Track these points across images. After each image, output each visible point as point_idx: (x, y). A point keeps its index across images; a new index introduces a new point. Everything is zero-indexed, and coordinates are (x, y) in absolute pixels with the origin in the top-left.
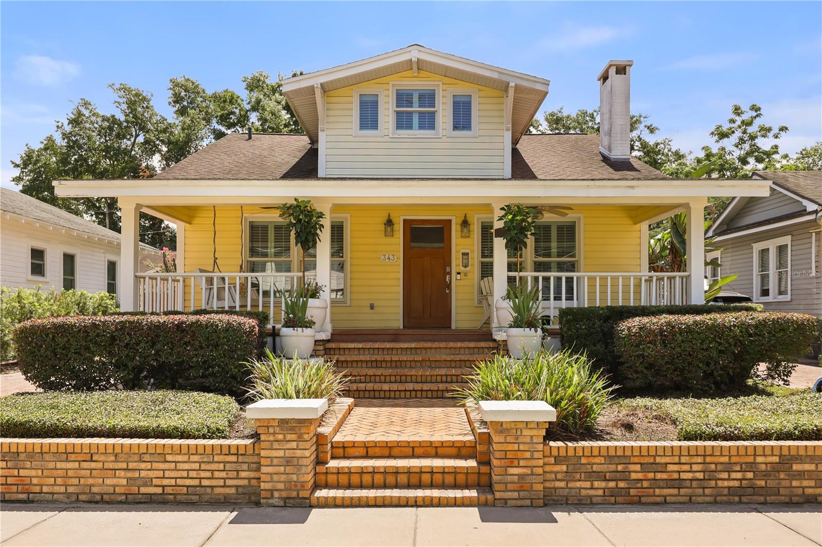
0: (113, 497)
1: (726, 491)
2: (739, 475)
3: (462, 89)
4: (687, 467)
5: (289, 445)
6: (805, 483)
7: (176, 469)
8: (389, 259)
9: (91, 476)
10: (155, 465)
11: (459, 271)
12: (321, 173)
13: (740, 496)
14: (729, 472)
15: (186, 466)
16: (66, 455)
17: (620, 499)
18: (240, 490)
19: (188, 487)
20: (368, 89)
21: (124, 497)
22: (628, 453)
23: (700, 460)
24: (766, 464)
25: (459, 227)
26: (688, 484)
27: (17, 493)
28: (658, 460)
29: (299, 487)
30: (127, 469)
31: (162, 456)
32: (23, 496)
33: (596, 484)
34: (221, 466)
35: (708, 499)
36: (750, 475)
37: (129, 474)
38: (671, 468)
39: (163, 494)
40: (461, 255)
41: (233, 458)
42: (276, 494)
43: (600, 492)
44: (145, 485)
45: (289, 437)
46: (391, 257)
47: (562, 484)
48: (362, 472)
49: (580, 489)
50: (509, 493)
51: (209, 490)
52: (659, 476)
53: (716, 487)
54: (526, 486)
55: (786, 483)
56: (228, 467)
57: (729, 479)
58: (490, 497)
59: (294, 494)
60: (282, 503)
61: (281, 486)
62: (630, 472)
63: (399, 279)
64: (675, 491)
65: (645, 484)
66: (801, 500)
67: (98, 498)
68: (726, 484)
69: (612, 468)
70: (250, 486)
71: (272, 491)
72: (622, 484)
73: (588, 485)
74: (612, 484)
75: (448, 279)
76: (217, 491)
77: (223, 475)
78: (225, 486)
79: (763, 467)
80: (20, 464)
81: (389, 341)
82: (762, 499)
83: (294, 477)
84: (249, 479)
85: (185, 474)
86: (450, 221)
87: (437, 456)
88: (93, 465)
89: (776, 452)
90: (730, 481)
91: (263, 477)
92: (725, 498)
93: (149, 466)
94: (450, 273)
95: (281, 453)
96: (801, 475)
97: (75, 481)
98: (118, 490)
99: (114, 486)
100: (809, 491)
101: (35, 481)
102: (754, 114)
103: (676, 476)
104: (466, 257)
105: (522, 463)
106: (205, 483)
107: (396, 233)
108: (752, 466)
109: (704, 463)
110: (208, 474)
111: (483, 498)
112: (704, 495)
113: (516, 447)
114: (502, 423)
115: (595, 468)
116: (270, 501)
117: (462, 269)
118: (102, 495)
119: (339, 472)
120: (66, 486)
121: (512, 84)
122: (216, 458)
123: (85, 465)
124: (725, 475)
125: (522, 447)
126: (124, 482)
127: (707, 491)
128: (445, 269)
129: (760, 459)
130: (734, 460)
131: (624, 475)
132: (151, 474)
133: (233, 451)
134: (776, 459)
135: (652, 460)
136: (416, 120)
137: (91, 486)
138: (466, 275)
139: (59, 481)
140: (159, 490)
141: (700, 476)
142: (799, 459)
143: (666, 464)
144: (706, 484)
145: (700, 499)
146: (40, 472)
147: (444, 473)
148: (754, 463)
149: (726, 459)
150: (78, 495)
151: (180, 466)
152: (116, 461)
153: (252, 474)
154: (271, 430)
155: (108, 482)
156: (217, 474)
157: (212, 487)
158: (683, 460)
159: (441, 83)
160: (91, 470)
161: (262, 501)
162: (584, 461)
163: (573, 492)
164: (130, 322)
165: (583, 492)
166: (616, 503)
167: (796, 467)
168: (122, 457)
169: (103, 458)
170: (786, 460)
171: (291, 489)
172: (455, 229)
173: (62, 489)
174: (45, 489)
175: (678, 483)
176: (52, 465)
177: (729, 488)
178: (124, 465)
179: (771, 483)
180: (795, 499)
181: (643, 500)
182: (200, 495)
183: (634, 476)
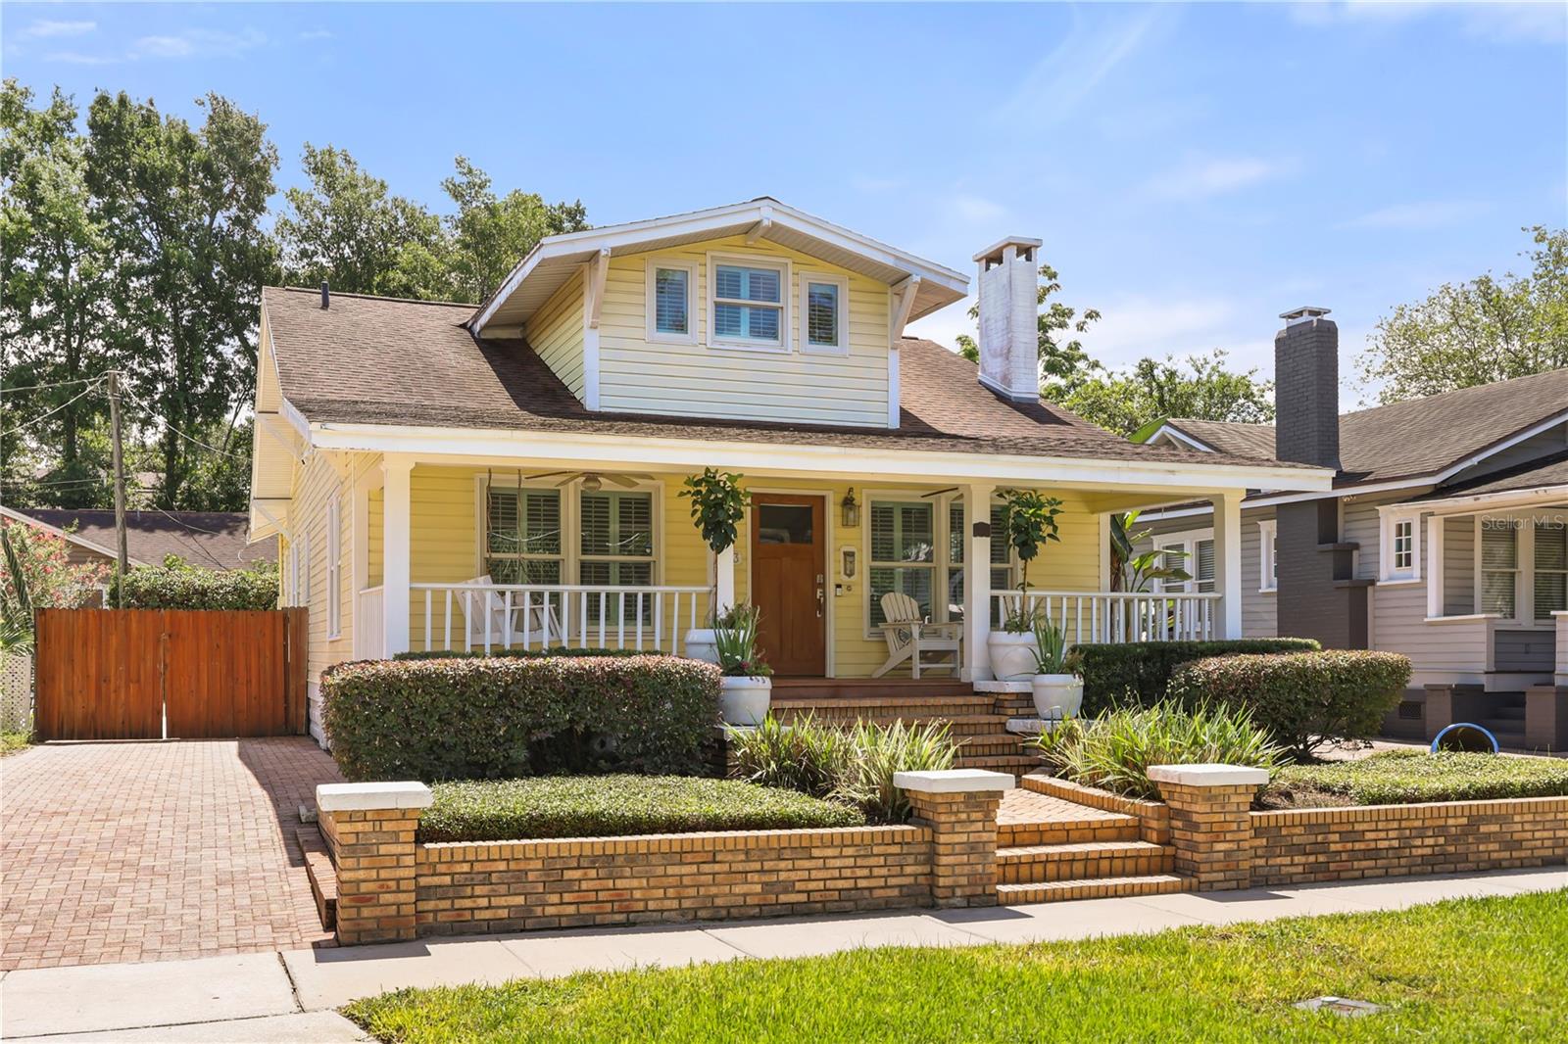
0: (743, 910)
1: (1420, 861)
2: (1431, 841)
3: (825, 275)
4: (1383, 835)
5: (973, 828)
6: (1491, 847)
7: (825, 868)
9: (714, 884)
10: (799, 864)
11: (839, 582)
12: (593, 403)
13: (1433, 865)
14: (1422, 838)
15: (838, 863)
16: (679, 856)
17: (1320, 876)
18: (905, 890)
19: (840, 890)
20: (673, 262)
21: (757, 910)
22: (1329, 820)
23: (1395, 825)
24: (1456, 826)
25: (839, 509)
26: (1384, 854)
27: (613, 912)
28: (1357, 827)
29: (985, 881)
30: (762, 871)
31: (805, 850)
32: (620, 919)
33: (1297, 859)
34: (882, 860)
35: (1404, 870)
36: (1441, 840)
37: (766, 878)
38: (1369, 836)
39: (809, 902)
40: (842, 555)
41: (896, 849)
42: (958, 892)
43: (1300, 869)
44: (786, 892)
45: (974, 816)
47: (1261, 862)
48: (1034, 861)
49: (1280, 866)
50: (1215, 874)
51: (866, 893)
52: (1357, 846)
53: (1411, 856)
54: (1233, 865)
55: (1473, 848)
56: (890, 860)
58: (1194, 880)
59: (979, 890)
60: (965, 904)
61: (964, 881)
62: (1329, 843)
64: (1371, 863)
65: (1344, 856)
66: (1488, 866)
67: (724, 913)
68: (1420, 851)
69: (1312, 838)
70: (916, 884)
71: (952, 888)
72: (1321, 858)
73: (1287, 860)
74: (1312, 859)
75: (819, 594)
76: (877, 893)
77: (884, 871)
78: (886, 887)
79: (1454, 830)
80: (616, 872)
82: (1452, 867)
83: (980, 868)
84: (916, 876)
85: (836, 873)
86: (823, 498)
88: (717, 867)
89: (1466, 813)
90: (1423, 847)
91: (941, 871)
92: (1418, 869)
93: (789, 864)
94: (823, 585)
95: (964, 838)
96: (1487, 837)
97: (692, 892)
98: (749, 901)
99: (745, 895)
100: (1494, 856)
101: (637, 894)
102: (1047, 283)
103: (1372, 845)
104: (850, 559)
105: (1229, 837)
106: (862, 883)
108: (1442, 830)
109: (1400, 828)
110: (866, 872)
111: (1187, 881)
112: (1399, 866)
113: (1222, 817)
114: (1210, 788)
115: (1295, 840)
116: (952, 901)
117: (842, 579)
118: (728, 908)
119: (1006, 863)
120: (680, 899)
121: (917, 276)
122: (876, 850)
123: (706, 868)
124: (1418, 842)
125: (1228, 818)
126: (758, 888)
127: (1403, 861)
128: (814, 579)
129: (1451, 821)
130: (1428, 823)
131: (1322, 848)
132: (793, 876)
133: (898, 839)
134: (1464, 821)
135: (1350, 828)
137: (713, 896)
138: (849, 588)
139: (671, 892)
140: (803, 897)
141: (1395, 843)
142: (1485, 819)
143: (1364, 832)
144: (1400, 853)
145: (1396, 871)
146: (644, 881)
147: (1126, 857)
148: (1445, 827)
149: (1418, 823)
150: (696, 910)
151: (831, 863)
152: (747, 861)
153: (919, 869)
154: (955, 808)
155: (737, 890)
156: (876, 872)
157: (870, 889)
158: (1381, 826)
159: (789, 261)
160: (714, 874)
161: (941, 902)
162: (1284, 832)
163: (1274, 870)
165: (1284, 870)
166: (1315, 881)
167: (1483, 829)
168: (754, 855)
169: (730, 857)
170: (1475, 820)
171: (976, 885)
172: (832, 512)
173: (675, 904)
174: (652, 905)
175: (1373, 854)
176: (660, 871)
177: (1422, 856)
178: (758, 866)
179: (1461, 849)
180: (1482, 865)
181: (1343, 875)
182: (855, 901)
183: (1333, 847)
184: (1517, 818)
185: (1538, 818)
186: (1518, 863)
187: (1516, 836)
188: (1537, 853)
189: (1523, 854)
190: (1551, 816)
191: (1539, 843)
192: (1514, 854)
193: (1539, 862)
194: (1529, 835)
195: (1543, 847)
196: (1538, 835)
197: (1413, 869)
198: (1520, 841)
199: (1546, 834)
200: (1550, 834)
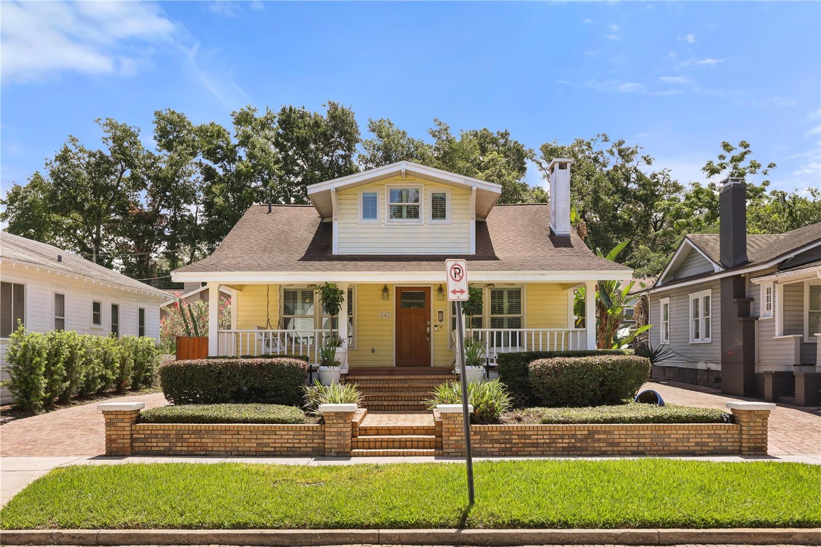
0: (249, 453)
1: (561, 449)
2: (567, 441)
3: (439, 190)
4: (541, 437)
5: (339, 426)
6: (601, 445)
7: (281, 439)
8: (385, 316)
9: (238, 442)
10: (271, 437)
11: (436, 324)
12: (335, 252)
13: (568, 451)
14: (562, 439)
15: (287, 437)
16: (226, 432)
17: (507, 453)
18: (314, 449)
19: (287, 447)
20: (370, 190)
21: (255, 452)
22: (511, 429)
23: (548, 433)
24: (581, 435)
25: (436, 293)
26: (542, 445)
27: (200, 451)
28: (527, 433)
29: (344, 447)
30: (257, 439)
31: (274, 432)
32: (203, 453)
33: (495, 445)
34: (304, 437)
36: (573, 441)
37: (258, 441)
38: (533, 437)
39: (275, 451)
40: (437, 313)
41: (311, 433)
42: (333, 450)
43: (497, 450)
44: (266, 447)
45: (339, 421)
46: (387, 315)
47: (478, 446)
49: (487, 448)
50: (450, 449)
51: (298, 449)
52: (527, 441)
53: (556, 447)
54: (459, 446)
55: (591, 445)
56: (308, 437)
57: (562, 443)
58: (441, 451)
59: (342, 450)
60: (336, 455)
61: (336, 446)
62: (512, 439)
63: (393, 330)
64: (535, 449)
65: (520, 445)
66: (599, 453)
67: (242, 453)
68: (561, 445)
69: (503, 437)
70: (319, 447)
71: (331, 449)
72: (508, 446)
73: (491, 446)
74: (503, 445)
75: (428, 330)
76: (302, 449)
77: (306, 441)
78: (306, 447)
79: (580, 436)
80: (202, 436)
81: (386, 375)
83: (342, 442)
84: (319, 443)
85: (286, 441)
86: (430, 288)
87: (415, 434)
88: (239, 436)
89: (586, 429)
90: (563, 443)
91: (326, 442)
92: (560, 453)
93: (267, 437)
94: (430, 326)
95: (336, 430)
96: (599, 440)
97: (230, 445)
98: (252, 449)
99: (250, 447)
100: (603, 449)
101: (209, 445)
102: (743, 150)
103: (535, 441)
104: (441, 314)
105: (457, 434)
106: (296, 445)
107: (390, 298)
108: (574, 436)
109: (550, 435)
110: (298, 441)
111: (437, 452)
112: (550, 451)
113: (454, 426)
114: (446, 414)
115: (494, 437)
116: (330, 454)
117: (438, 323)
118: (243, 452)
119: (364, 441)
120: (225, 447)
121: (474, 188)
122: (302, 433)
123: (235, 436)
124: (561, 441)
125: (457, 426)
126: (255, 445)
127: (552, 449)
128: (426, 323)
129: (578, 433)
130: (565, 433)
132: (269, 441)
133: (311, 429)
134: (586, 432)
135: (523, 433)
136: (405, 212)
137: (238, 447)
138: (441, 327)
139: (222, 445)
140: (273, 449)
141: (548, 441)
142: (598, 432)
143: (531, 435)
144: (550, 445)
145: (547, 453)
146: (212, 440)
147: (418, 441)
148: (575, 434)
149: (561, 433)
150: (231, 451)
151: (283, 437)
152: (251, 434)
153: (320, 441)
154: (331, 418)
155: (247, 445)
156: (302, 441)
157: (300, 448)
158: (539, 433)
159: (423, 185)
160: (238, 439)
161: (326, 454)
162: (489, 433)
163: (483, 450)
164: (230, 363)
165: (489, 450)
166: (505, 455)
167: (596, 436)
168: (254, 432)
169: (244, 433)
170: (592, 433)
171: (340, 448)
172: (433, 294)
173: (223, 449)
174: (215, 449)
175: (536, 445)
176: (218, 437)
177: (563, 447)
178: (255, 437)
179: (584, 445)
181: (519, 453)
182: (293, 452)
183: (514, 441)
184: (616, 432)
185: (628, 433)
186: (617, 453)
187: (616, 441)
188: (627, 449)
189: (620, 449)
190: (636, 432)
191: (629, 444)
192: (615, 448)
193: (630, 453)
194: (623, 440)
195: (632, 446)
196: (628, 440)
197: (557, 453)
198: (619, 443)
199: (633, 440)
200: (637, 440)
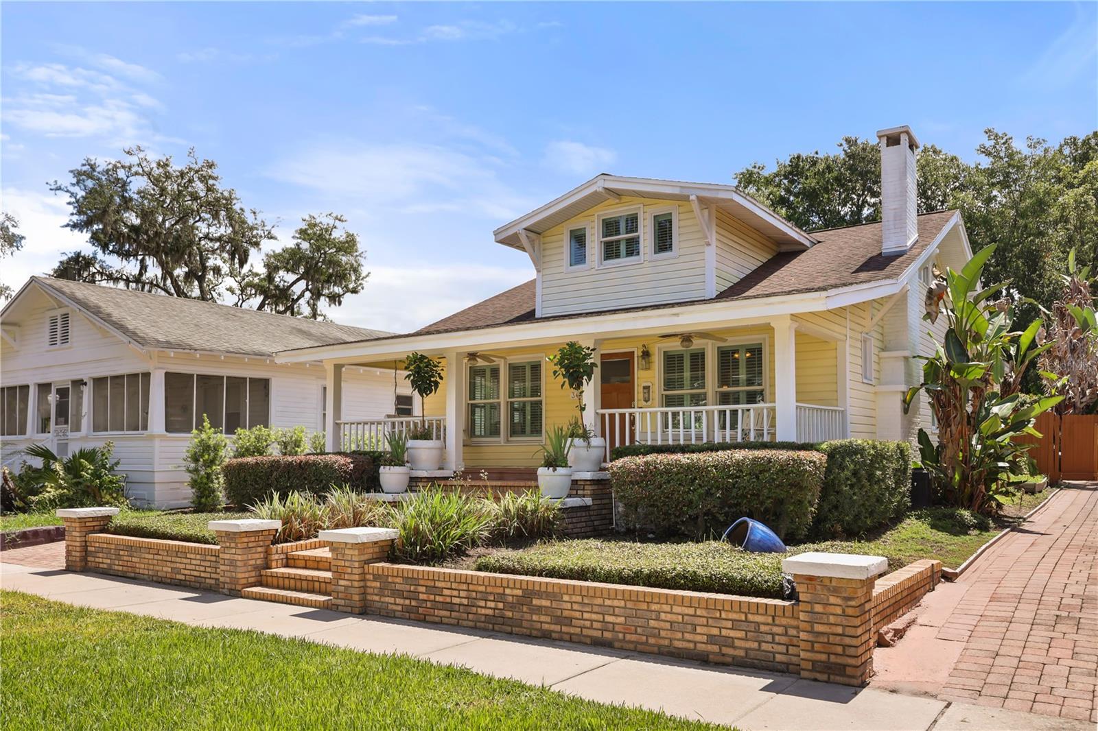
0: (165, 580)
1: (483, 618)
2: (492, 605)
3: (661, 208)
4: (456, 593)
5: (232, 551)
6: (543, 618)
7: (191, 564)
9: (158, 565)
10: (182, 560)
13: (494, 624)
14: (486, 600)
15: (194, 562)
16: (149, 550)
17: (412, 616)
19: (195, 576)
20: (576, 224)
21: (170, 580)
23: (465, 587)
24: (513, 596)
25: (640, 359)
26: (457, 608)
27: (131, 572)
28: (438, 584)
29: (237, 583)
30: (171, 562)
31: (185, 554)
32: (133, 575)
33: (398, 601)
34: (209, 564)
35: (471, 624)
36: (501, 605)
37: (172, 565)
38: (446, 592)
39: (185, 580)
40: (643, 389)
41: (214, 559)
42: (226, 586)
43: (400, 608)
44: (178, 573)
45: (231, 545)
47: (377, 598)
49: (388, 603)
50: (339, 601)
52: (438, 598)
53: (477, 614)
54: (349, 596)
55: (527, 616)
57: (485, 607)
58: (330, 602)
59: (234, 587)
61: (228, 580)
62: (419, 593)
64: (447, 613)
65: (429, 604)
66: (539, 634)
67: (160, 579)
68: (483, 611)
69: (407, 587)
71: (224, 583)
72: (414, 603)
73: (392, 600)
74: (407, 602)
76: (207, 581)
77: (210, 570)
78: (210, 578)
79: (510, 599)
80: (132, 554)
82: (509, 629)
83: (234, 575)
85: (194, 568)
86: (633, 353)
88: (158, 557)
89: (520, 585)
90: (487, 608)
92: (482, 625)
93: (179, 560)
95: (229, 556)
96: (539, 610)
97: (152, 567)
98: (168, 575)
99: (166, 572)
100: (546, 626)
101: (137, 565)
103: (448, 600)
104: (647, 391)
105: (346, 577)
106: (202, 575)
108: (501, 597)
109: (468, 590)
110: (204, 569)
111: (326, 602)
113: (343, 564)
115: (396, 587)
116: (223, 591)
121: (693, 197)
122: (207, 558)
123: (155, 557)
124: (482, 603)
125: (346, 564)
126: (170, 570)
127: (471, 616)
129: (508, 591)
130: (489, 590)
131: (414, 595)
132: (181, 566)
133: (213, 553)
134: (519, 592)
135: (432, 584)
136: (623, 248)
139: (146, 566)
141: (465, 602)
142: (539, 594)
143: (443, 588)
144: (469, 610)
145: (465, 623)
146: (139, 560)
148: (504, 594)
149: (483, 589)
150: (153, 576)
152: (167, 555)
155: (164, 569)
156: (207, 569)
157: (205, 578)
158: (454, 586)
159: (641, 206)
160: (158, 560)
161: (220, 590)
162: (390, 580)
163: (384, 606)
165: (390, 607)
166: (409, 619)
167: (535, 602)
168: (169, 553)
169: (162, 553)
170: (529, 594)
171: (232, 583)
172: (637, 361)
173: (147, 572)
174: (141, 571)
175: (449, 606)
176: (143, 556)
177: (486, 615)
178: (170, 559)
179: (517, 615)
180: (534, 633)
181: (426, 618)
183: (422, 596)
184: (566, 598)
185: (586, 601)
186: (567, 637)
187: (566, 613)
188: (585, 632)
189: (572, 630)
190: (599, 601)
191: (588, 624)
192: (564, 629)
193: (588, 641)
194: (578, 615)
195: (591, 628)
196: (586, 616)
197: (478, 624)
198: (571, 619)
199: (594, 617)
200: (600, 617)
